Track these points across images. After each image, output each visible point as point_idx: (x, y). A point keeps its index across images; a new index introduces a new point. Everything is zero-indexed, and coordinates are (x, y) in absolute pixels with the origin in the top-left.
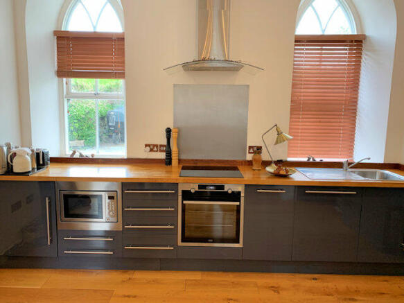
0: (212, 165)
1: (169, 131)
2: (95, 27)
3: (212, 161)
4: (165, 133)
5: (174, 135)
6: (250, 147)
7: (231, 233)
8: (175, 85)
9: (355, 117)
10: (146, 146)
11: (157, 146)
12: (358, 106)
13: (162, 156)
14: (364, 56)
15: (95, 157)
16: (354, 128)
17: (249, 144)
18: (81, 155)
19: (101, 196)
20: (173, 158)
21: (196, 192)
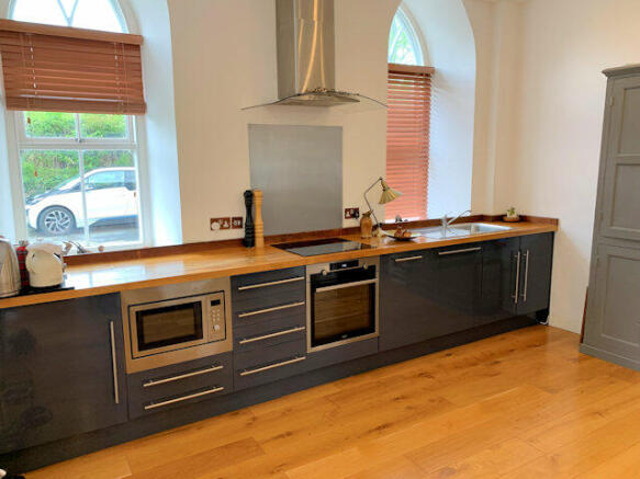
0: (304, 240)
1: (249, 196)
2: (69, 20)
3: (304, 234)
4: (243, 198)
5: (257, 201)
6: (347, 210)
7: (365, 322)
8: (250, 126)
9: (426, 166)
10: (213, 221)
11: (228, 219)
12: (430, 152)
13: (239, 234)
14: (432, 93)
15: (105, 251)
16: (426, 179)
17: (345, 206)
18: (81, 250)
19: (200, 303)
20: (257, 235)
21: (328, 274)
